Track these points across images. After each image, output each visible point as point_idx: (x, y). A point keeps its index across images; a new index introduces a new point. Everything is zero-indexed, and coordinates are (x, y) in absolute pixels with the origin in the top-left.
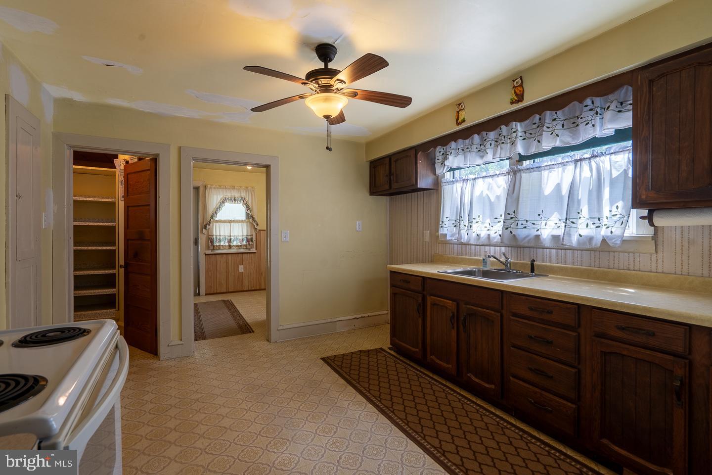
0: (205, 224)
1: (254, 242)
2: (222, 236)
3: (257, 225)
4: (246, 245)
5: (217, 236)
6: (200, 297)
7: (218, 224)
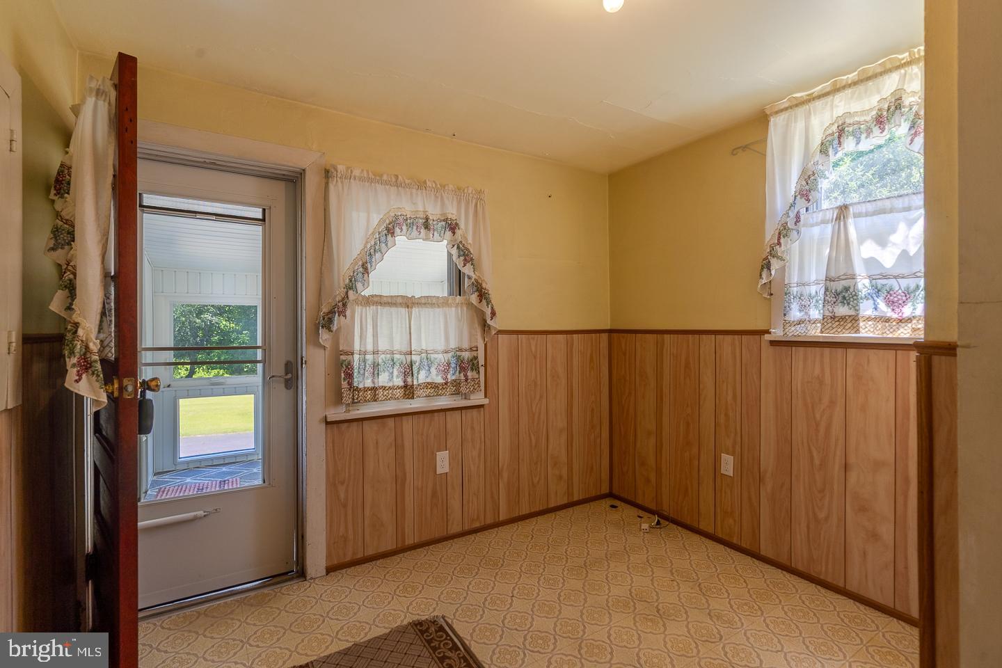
0: (325, 309)
1: (482, 370)
2: (384, 352)
3: (493, 314)
4: (456, 383)
5: (365, 353)
6: (307, 584)
7: (370, 311)
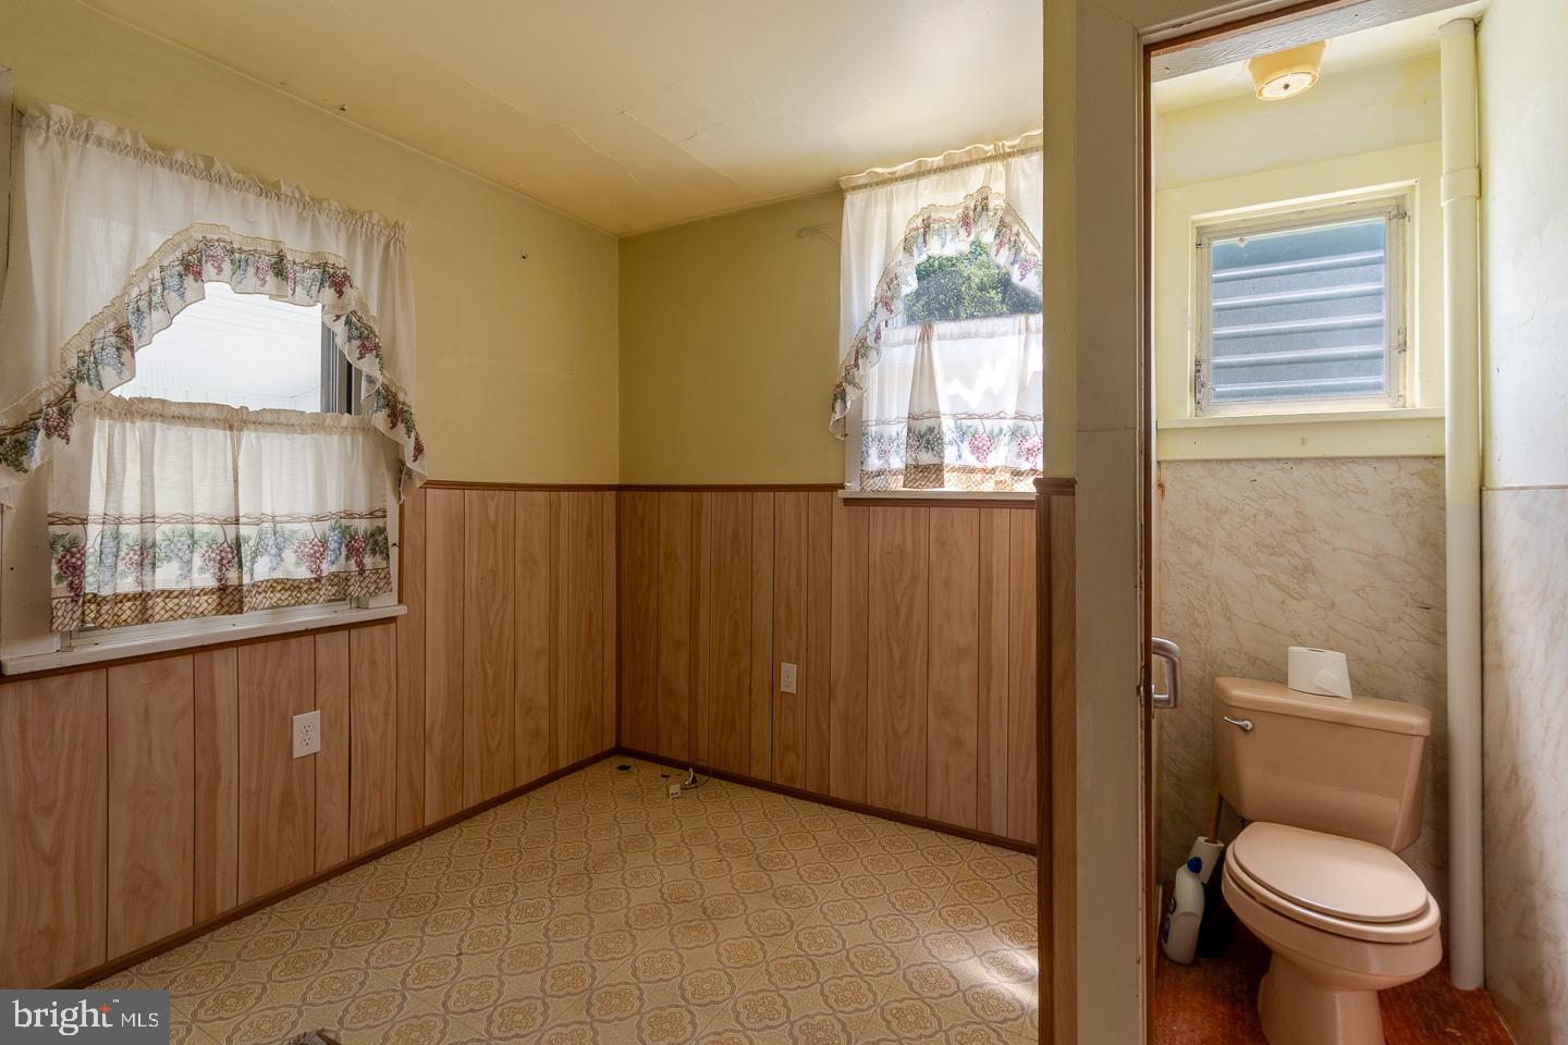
0: (6, 420)
1: (394, 553)
2: (168, 520)
3: (419, 450)
4: (340, 579)
5: (119, 520)
